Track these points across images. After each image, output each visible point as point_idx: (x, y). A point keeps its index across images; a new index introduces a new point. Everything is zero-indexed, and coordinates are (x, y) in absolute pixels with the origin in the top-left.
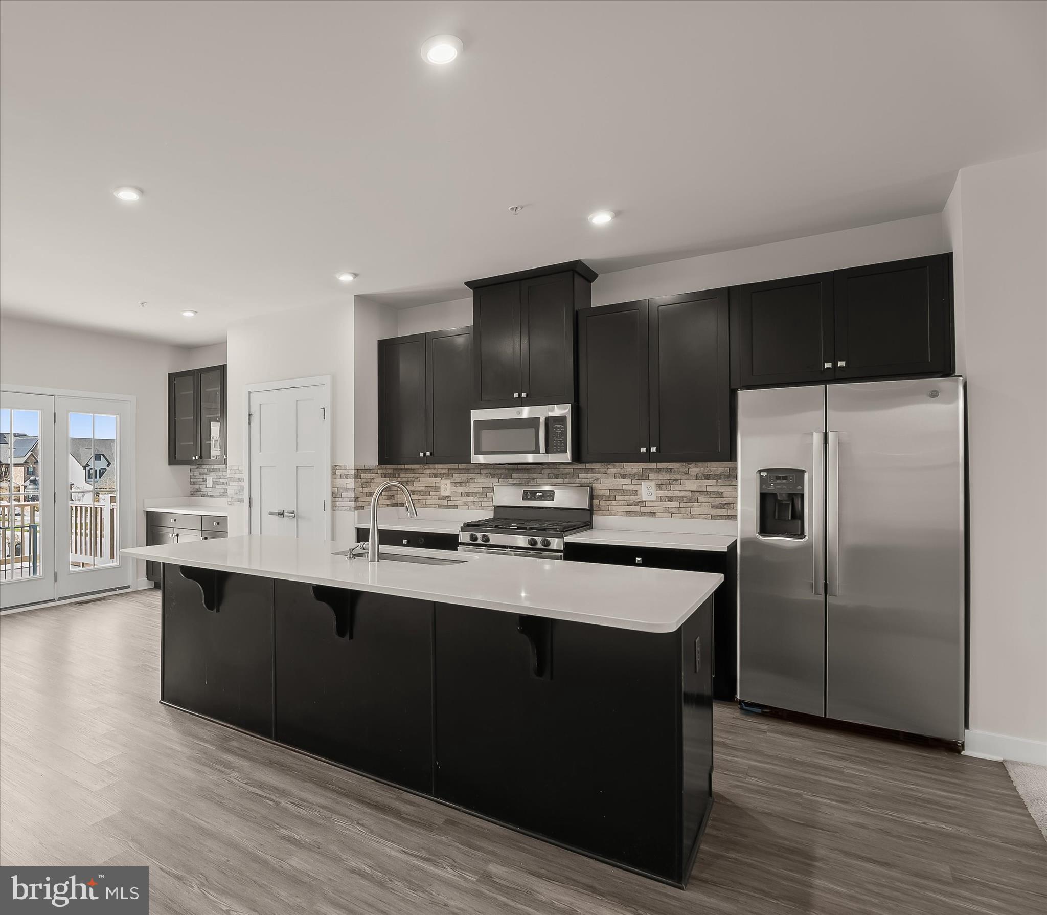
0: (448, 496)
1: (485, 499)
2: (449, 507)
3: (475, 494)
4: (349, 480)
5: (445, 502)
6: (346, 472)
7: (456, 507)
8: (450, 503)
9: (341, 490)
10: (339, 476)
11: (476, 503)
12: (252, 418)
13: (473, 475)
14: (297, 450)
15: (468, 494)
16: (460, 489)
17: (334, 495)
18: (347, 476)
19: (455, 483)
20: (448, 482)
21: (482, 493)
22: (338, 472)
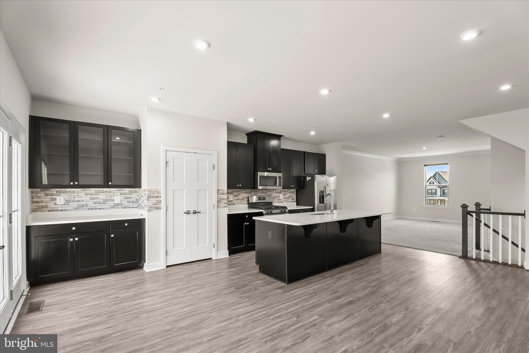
0: (232, 201)
1: (244, 201)
2: (232, 204)
3: (240, 199)
4: (225, 195)
5: (230, 203)
6: (223, 192)
7: (234, 204)
8: (232, 203)
9: (221, 200)
10: (220, 194)
11: (241, 202)
12: (168, 164)
13: (240, 193)
14: (198, 182)
15: (238, 199)
16: (236, 198)
17: (218, 202)
18: (223, 194)
19: (234, 196)
20: (232, 195)
21: (243, 199)
22: (220, 192)
